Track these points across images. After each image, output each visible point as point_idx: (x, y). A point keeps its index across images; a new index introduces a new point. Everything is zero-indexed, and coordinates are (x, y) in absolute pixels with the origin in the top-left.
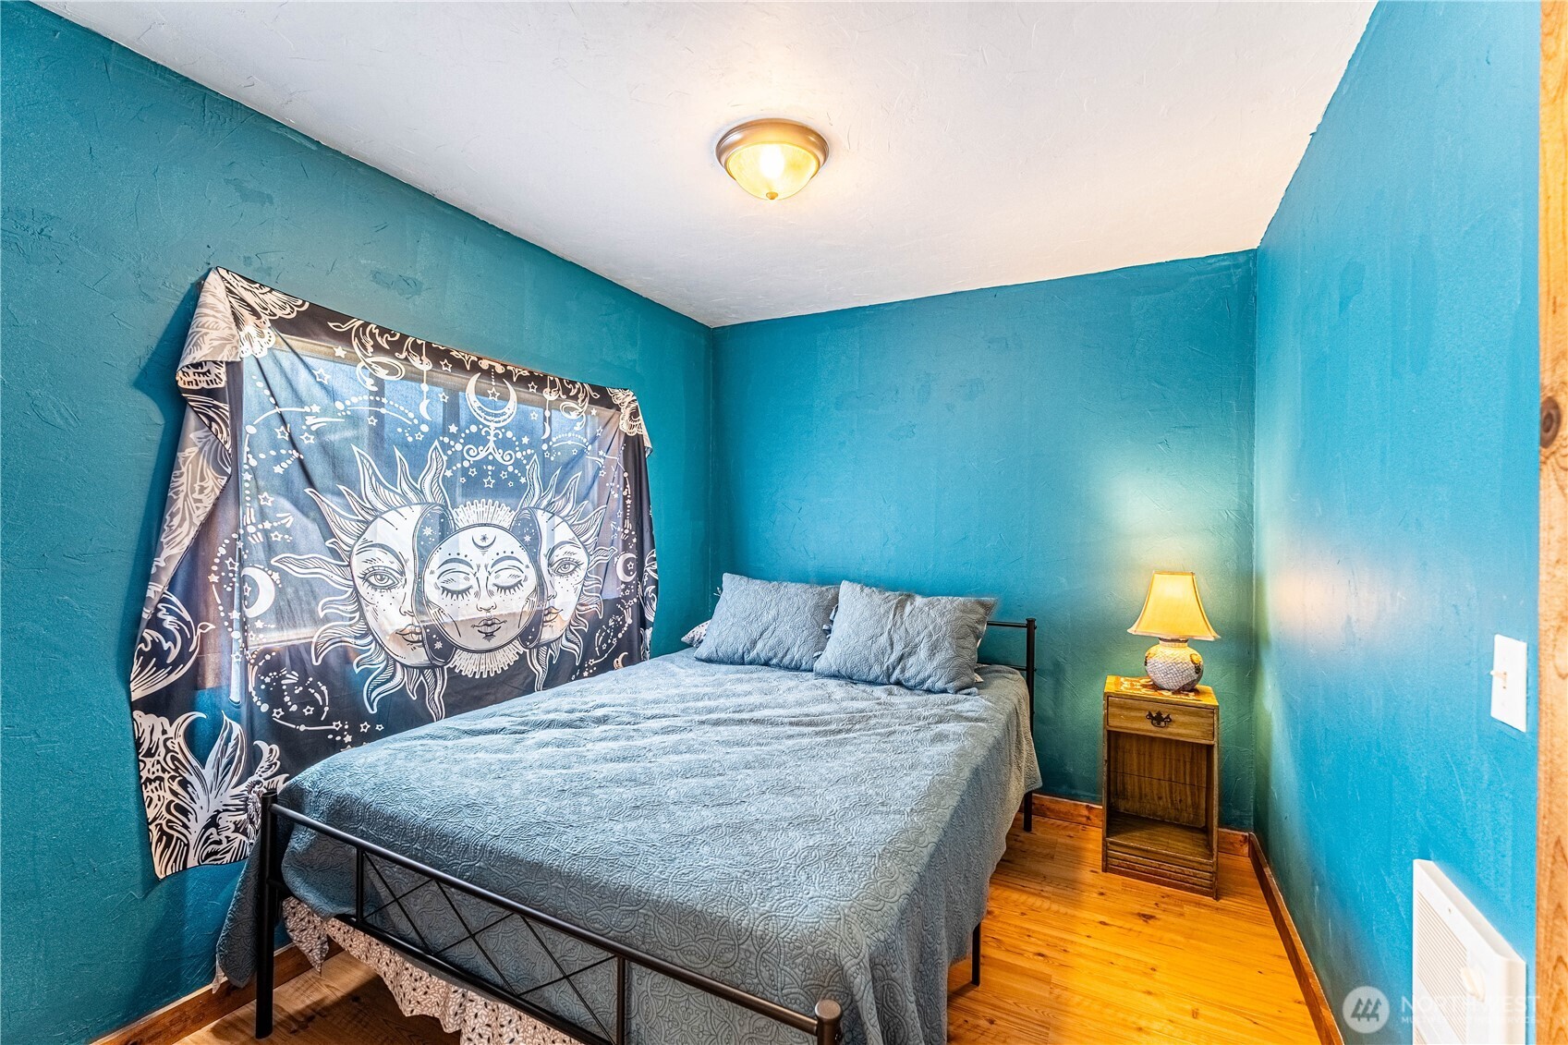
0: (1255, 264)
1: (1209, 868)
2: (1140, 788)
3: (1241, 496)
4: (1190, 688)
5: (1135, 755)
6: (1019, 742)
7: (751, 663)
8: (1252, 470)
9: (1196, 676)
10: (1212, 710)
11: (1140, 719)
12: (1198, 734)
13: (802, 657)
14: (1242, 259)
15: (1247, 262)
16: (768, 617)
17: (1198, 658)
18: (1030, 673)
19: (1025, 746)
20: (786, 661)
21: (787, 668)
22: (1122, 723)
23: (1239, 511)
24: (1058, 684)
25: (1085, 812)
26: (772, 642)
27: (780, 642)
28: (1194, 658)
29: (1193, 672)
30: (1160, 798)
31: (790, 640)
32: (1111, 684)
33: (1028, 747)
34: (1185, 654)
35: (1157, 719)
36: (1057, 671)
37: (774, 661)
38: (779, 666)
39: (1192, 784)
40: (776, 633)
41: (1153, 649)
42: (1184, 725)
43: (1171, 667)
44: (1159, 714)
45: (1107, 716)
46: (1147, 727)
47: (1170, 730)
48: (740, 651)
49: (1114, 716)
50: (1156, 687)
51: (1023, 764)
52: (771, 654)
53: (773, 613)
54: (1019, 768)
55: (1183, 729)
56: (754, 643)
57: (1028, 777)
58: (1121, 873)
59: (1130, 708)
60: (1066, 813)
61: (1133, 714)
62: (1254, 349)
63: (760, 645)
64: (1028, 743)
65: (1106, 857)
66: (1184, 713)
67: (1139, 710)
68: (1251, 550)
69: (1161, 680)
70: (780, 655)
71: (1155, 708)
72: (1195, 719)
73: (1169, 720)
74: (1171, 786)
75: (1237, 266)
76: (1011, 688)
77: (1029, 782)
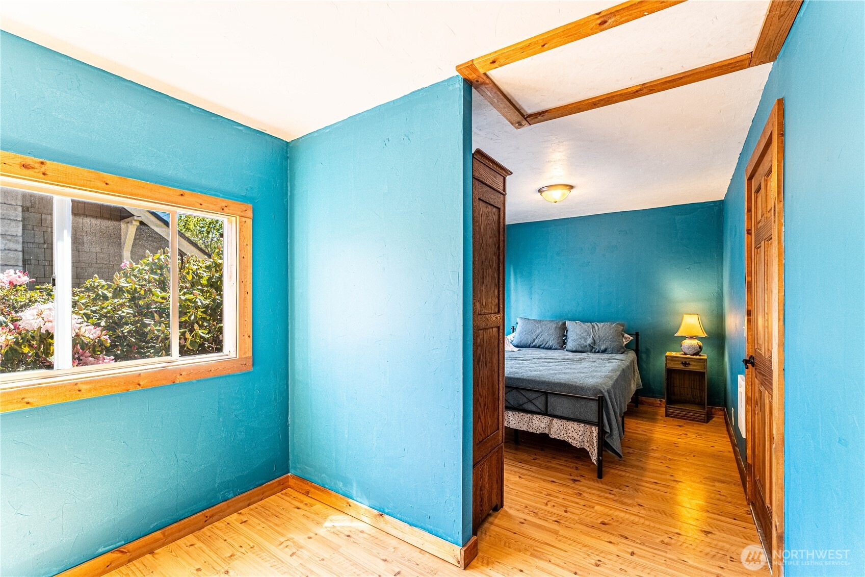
0: (723, 205)
1: (704, 413)
2: (680, 391)
3: (718, 287)
4: (697, 354)
5: (678, 380)
6: (634, 372)
7: (533, 347)
8: (722, 278)
9: (699, 350)
10: (705, 360)
11: (679, 364)
12: (700, 368)
13: (553, 345)
14: (718, 203)
15: (720, 205)
16: (538, 331)
17: (700, 343)
18: (637, 352)
19: (636, 374)
20: (547, 346)
21: (547, 349)
22: (672, 366)
23: (718, 293)
24: (648, 356)
25: (659, 402)
26: (541, 339)
27: (544, 340)
28: (699, 344)
29: (698, 348)
30: (687, 395)
31: (548, 339)
32: (668, 354)
33: (637, 374)
34: (695, 342)
35: (685, 364)
36: (648, 352)
37: (542, 346)
38: (543, 348)
39: (699, 389)
40: (542, 336)
41: (683, 342)
42: (694, 365)
43: (690, 347)
44: (686, 362)
45: (666, 364)
46: (681, 367)
47: (689, 367)
48: (529, 343)
49: (669, 363)
50: (685, 354)
51: (635, 379)
52: (541, 343)
53: (540, 330)
54: (634, 380)
55: (693, 367)
56: (534, 340)
57: (637, 384)
58: (672, 417)
59: (675, 361)
60: (651, 403)
61: (676, 362)
62: (723, 235)
63: (536, 341)
64: (637, 373)
65: (666, 412)
66: (694, 362)
67: (678, 361)
68: (722, 307)
69: (687, 351)
70: (544, 344)
71: (684, 360)
72: (698, 364)
73: (689, 364)
74: (692, 390)
75: (716, 206)
76: (632, 355)
77: (638, 386)
